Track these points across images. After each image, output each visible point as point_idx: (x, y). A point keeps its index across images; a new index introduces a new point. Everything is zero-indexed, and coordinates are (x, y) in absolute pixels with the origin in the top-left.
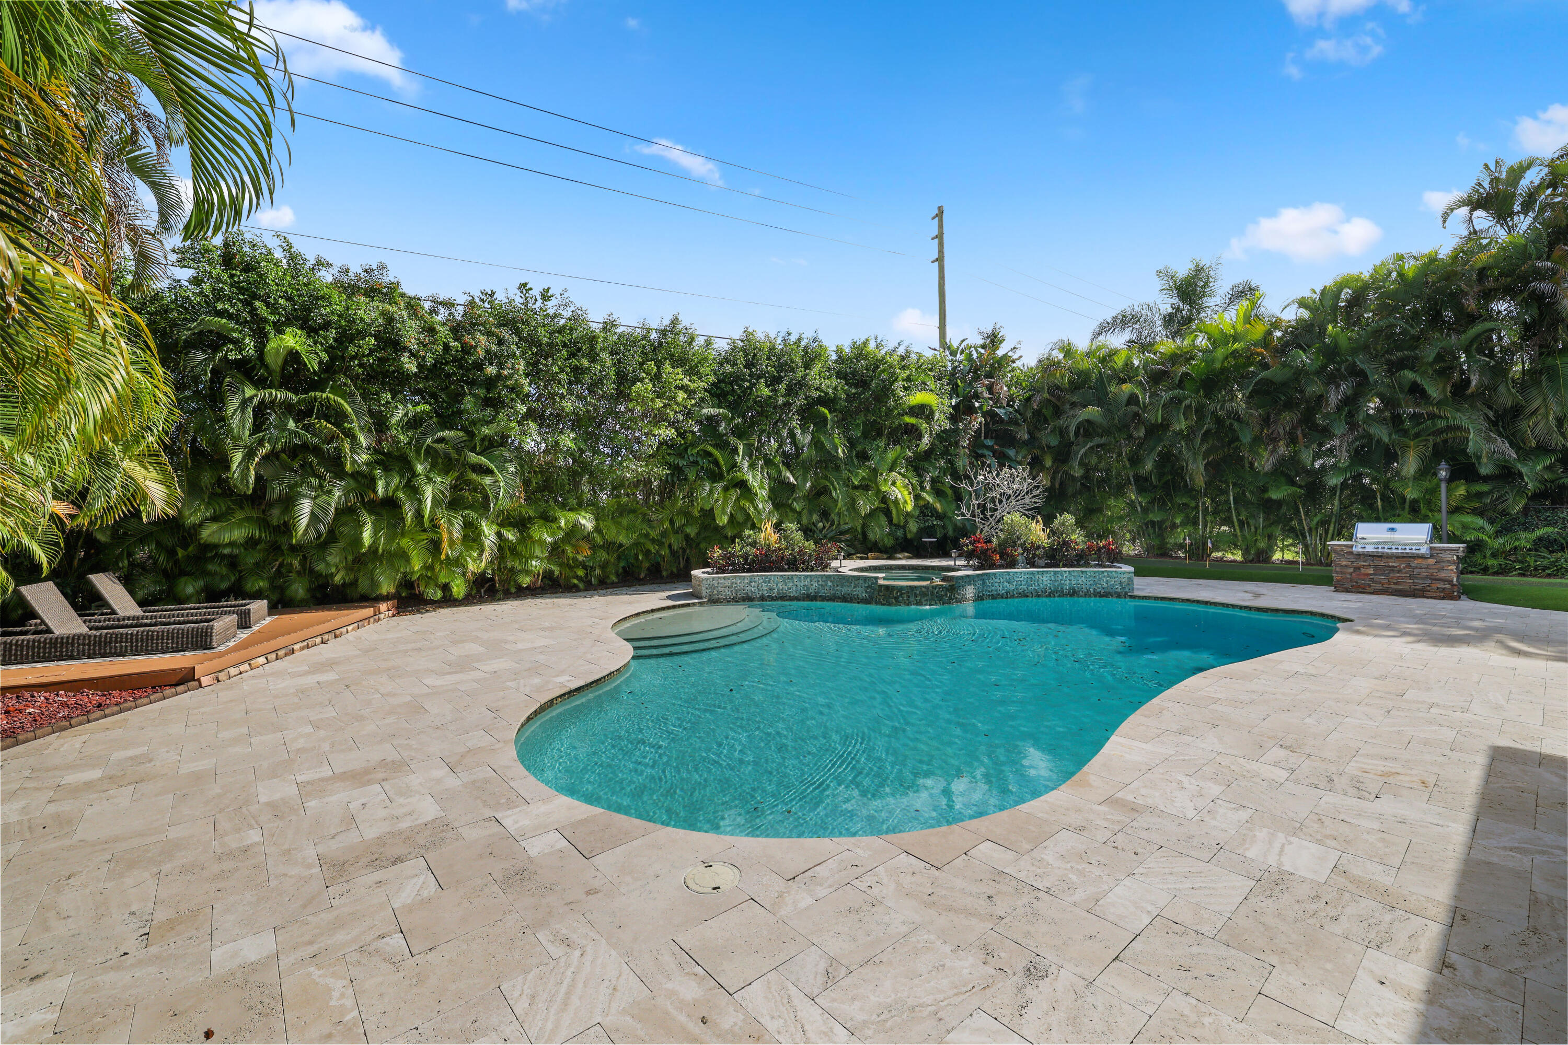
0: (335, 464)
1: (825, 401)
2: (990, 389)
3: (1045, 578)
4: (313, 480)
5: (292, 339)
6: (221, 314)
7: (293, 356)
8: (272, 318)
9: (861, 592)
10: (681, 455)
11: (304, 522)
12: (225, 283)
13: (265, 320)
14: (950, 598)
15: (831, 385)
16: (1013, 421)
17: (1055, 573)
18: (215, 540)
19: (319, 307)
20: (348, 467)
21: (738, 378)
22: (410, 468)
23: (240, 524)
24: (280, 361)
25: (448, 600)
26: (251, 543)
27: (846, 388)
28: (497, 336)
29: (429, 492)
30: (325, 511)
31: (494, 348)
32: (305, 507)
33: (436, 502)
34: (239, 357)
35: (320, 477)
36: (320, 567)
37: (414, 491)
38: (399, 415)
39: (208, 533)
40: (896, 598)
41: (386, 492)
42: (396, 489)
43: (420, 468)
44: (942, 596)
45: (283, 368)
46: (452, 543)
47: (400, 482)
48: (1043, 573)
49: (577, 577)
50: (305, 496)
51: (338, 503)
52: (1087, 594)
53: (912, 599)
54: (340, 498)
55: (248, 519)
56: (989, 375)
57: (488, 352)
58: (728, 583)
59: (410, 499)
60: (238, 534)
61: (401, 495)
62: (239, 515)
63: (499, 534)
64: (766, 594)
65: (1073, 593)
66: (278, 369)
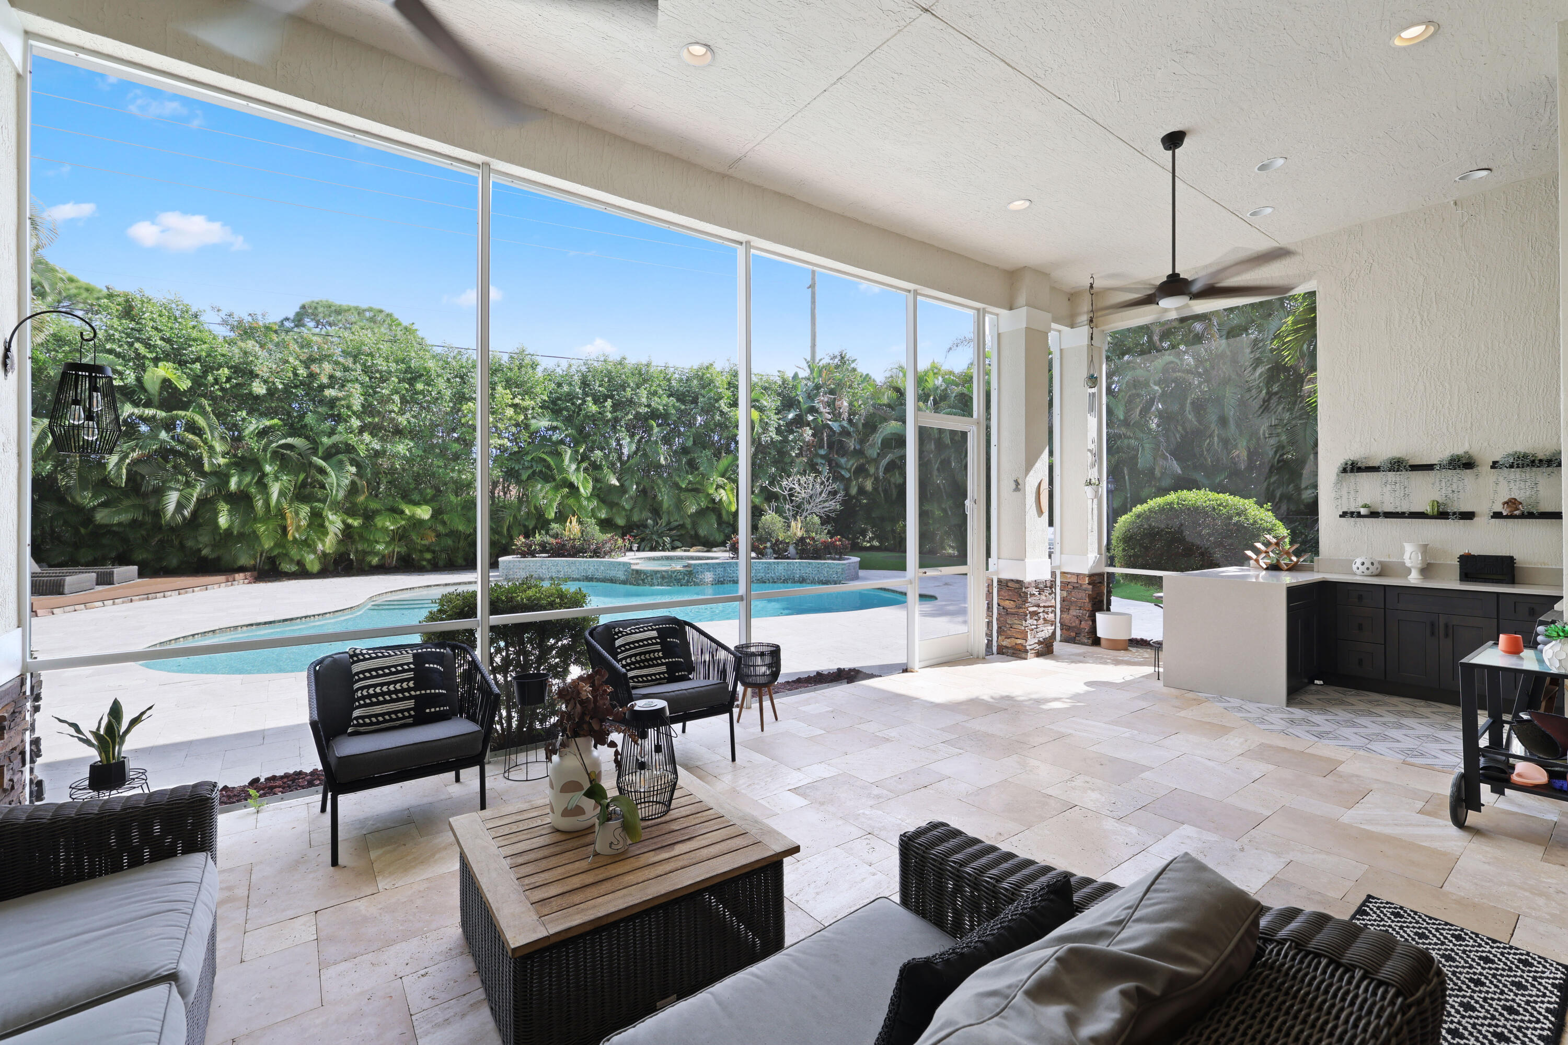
0: (197, 463)
1: (654, 414)
2: (831, 404)
3: (780, 568)
4: (180, 477)
5: (165, 370)
6: (110, 352)
7: (166, 383)
8: (149, 355)
9: (621, 575)
10: (518, 461)
11: (171, 507)
12: (116, 330)
13: (144, 357)
14: (688, 582)
15: (662, 402)
16: (845, 433)
17: (788, 563)
18: (106, 521)
19: (190, 346)
20: (207, 467)
21: (571, 397)
22: (260, 469)
23: (126, 510)
24: (157, 387)
25: (303, 573)
26: (134, 523)
27: (677, 404)
28: (343, 365)
29: (275, 490)
30: (188, 500)
31: (338, 374)
32: (172, 499)
33: (282, 494)
34: (122, 384)
35: (186, 475)
36: (190, 543)
37: (262, 485)
38: (252, 428)
39: (101, 516)
40: (643, 580)
41: (239, 486)
42: (249, 485)
43: (268, 468)
44: (680, 579)
45: (160, 393)
46: (298, 528)
47: (253, 478)
48: (778, 563)
49: (425, 560)
50: (171, 489)
51: (201, 494)
52: (813, 582)
53: (655, 581)
54: (201, 491)
55: (134, 506)
56: (832, 392)
57: (331, 377)
58: (523, 565)
59: (260, 492)
60: (124, 517)
61: (253, 490)
62: (127, 503)
63: (344, 522)
64: (554, 575)
65: (803, 581)
66: (157, 394)
